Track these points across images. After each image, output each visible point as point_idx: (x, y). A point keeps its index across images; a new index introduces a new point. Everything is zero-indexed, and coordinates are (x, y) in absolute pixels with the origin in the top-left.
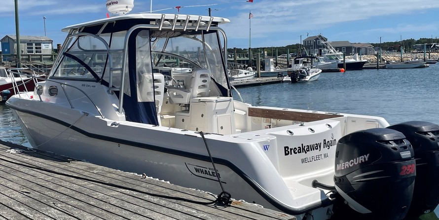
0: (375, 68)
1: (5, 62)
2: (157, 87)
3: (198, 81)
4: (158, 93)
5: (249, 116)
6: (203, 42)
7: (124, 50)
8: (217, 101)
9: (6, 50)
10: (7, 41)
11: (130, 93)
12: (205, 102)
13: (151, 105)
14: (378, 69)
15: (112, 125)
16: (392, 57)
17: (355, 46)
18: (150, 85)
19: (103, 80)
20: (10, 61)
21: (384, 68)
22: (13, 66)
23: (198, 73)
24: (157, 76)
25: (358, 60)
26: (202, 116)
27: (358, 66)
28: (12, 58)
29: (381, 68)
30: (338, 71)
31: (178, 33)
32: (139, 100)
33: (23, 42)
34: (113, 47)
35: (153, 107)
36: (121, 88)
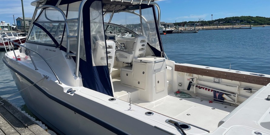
0: (177, 33)
1: (18, 30)
2: (110, 52)
3: (139, 46)
4: (110, 57)
5: (175, 70)
6: (140, 16)
7: (78, 19)
8: (155, 62)
9: (19, 24)
10: (19, 20)
11: (85, 58)
12: (146, 62)
13: (104, 68)
14: (178, 33)
15: (68, 92)
16: (181, 28)
17: (166, 24)
18: (104, 51)
19: (61, 46)
20: (20, 29)
21: (180, 33)
22: (22, 31)
23: (139, 39)
24: (110, 42)
25: (170, 30)
26: (143, 73)
27: (170, 32)
28: (22, 28)
29: (179, 33)
30: (163, 34)
31: (124, 7)
32: (94, 65)
33: (27, 20)
34: (69, 17)
35: (106, 70)
36: (77, 54)
